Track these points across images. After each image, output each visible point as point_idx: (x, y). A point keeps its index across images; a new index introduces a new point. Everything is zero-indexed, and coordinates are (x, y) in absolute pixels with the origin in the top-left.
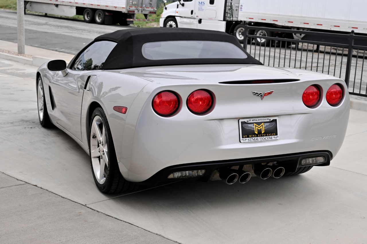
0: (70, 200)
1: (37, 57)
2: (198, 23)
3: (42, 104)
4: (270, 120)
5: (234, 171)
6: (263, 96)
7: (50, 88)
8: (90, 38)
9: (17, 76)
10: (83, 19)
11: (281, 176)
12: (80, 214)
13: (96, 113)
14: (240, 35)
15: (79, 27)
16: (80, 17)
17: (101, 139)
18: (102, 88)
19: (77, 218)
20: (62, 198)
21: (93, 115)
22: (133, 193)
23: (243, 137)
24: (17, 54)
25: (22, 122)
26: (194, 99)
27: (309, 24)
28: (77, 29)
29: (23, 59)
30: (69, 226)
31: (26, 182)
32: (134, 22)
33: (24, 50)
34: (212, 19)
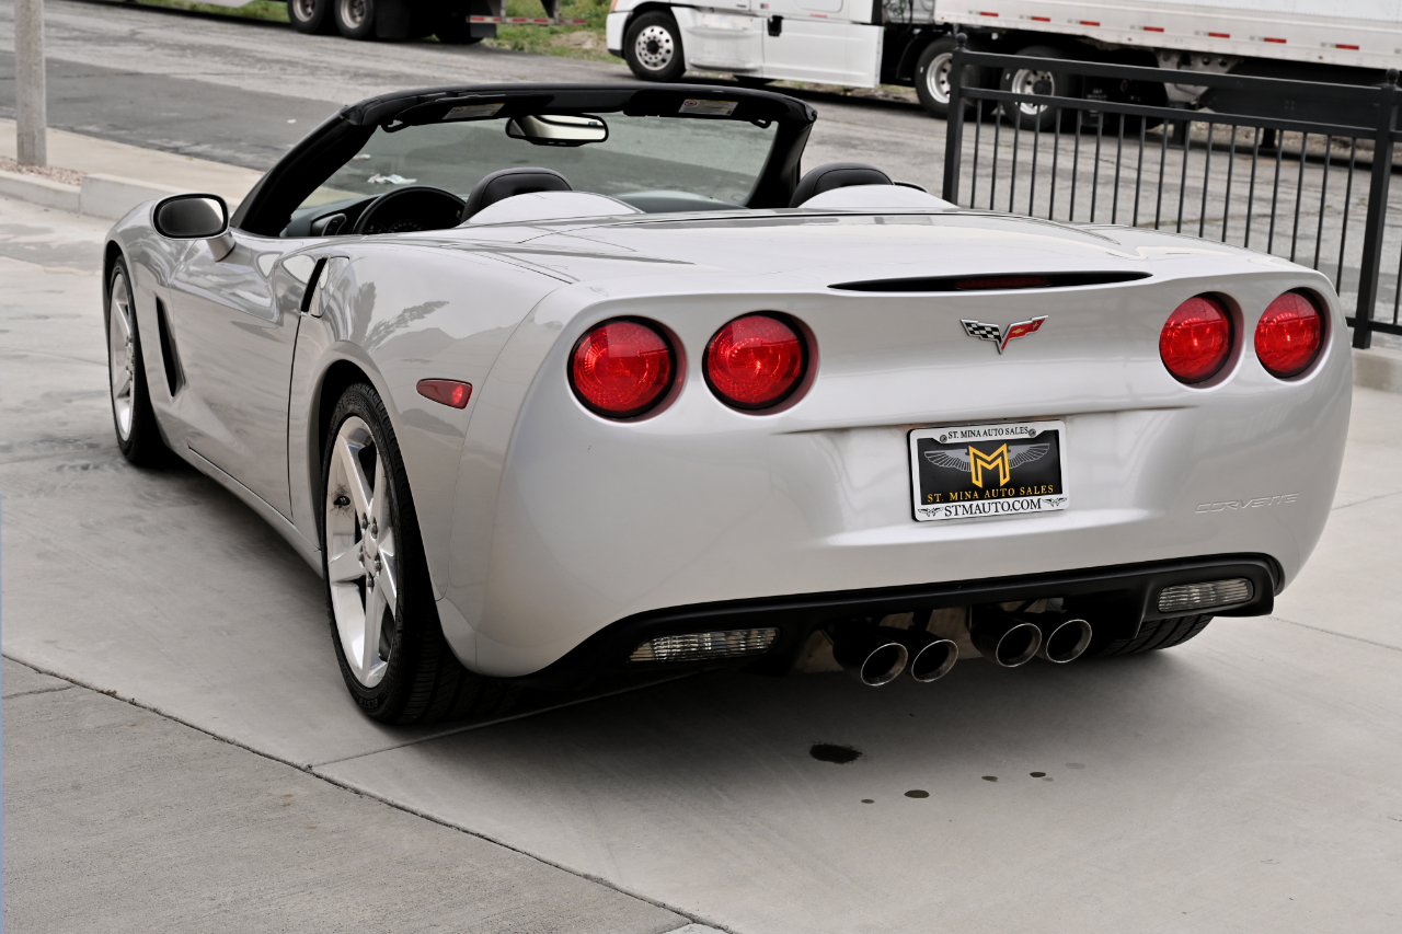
0: (248, 749)
1: (98, 180)
2: (766, 32)
3: (128, 372)
4: (1034, 433)
5: (894, 634)
6: (1003, 340)
7: (160, 305)
8: (314, 97)
9: (15, 258)
10: (285, 18)
11: (1077, 653)
12: (287, 803)
13: (351, 408)
14: (943, 82)
15: (268, 53)
16: (271, 9)
17: (369, 509)
18: (371, 306)
19: (274, 816)
20: (217, 742)
21: (338, 413)
22: (495, 722)
23: (924, 502)
24: (15, 163)
25: (48, 444)
26: (732, 352)
27: (1232, 39)
28: (259, 60)
29: (39, 186)
30: (246, 846)
31: (72, 681)
32: (500, 30)
33: (44, 148)
34: (825, 17)
